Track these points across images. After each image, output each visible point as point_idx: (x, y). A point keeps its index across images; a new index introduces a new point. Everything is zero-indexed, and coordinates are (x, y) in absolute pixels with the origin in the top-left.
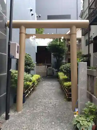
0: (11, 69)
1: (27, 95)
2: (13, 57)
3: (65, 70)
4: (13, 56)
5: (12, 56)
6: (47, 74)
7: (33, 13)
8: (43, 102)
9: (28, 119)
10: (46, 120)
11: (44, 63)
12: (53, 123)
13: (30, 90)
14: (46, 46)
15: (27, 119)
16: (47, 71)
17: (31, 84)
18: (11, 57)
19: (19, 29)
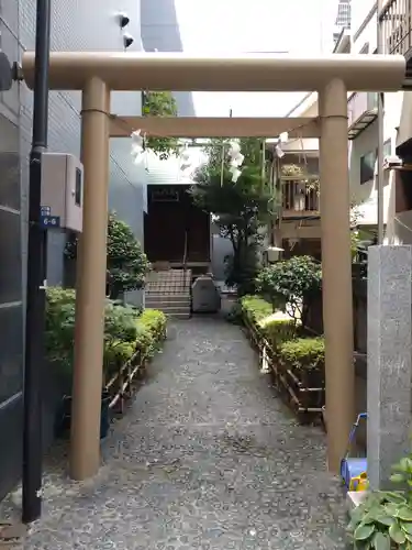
0: (45, 282)
1: (113, 402)
2: (54, 222)
3: (283, 286)
4: (58, 219)
5: (50, 218)
6: (191, 306)
7: (129, 36)
8: (191, 432)
9: (130, 515)
10: (217, 516)
11: (179, 259)
12: (253, 533)
13: (127, 377)
14: (188, 186)
15: (127, 516)
16: (191, 293)
17: (129, 349)
18: (46, 221)
19: (80, 92)
